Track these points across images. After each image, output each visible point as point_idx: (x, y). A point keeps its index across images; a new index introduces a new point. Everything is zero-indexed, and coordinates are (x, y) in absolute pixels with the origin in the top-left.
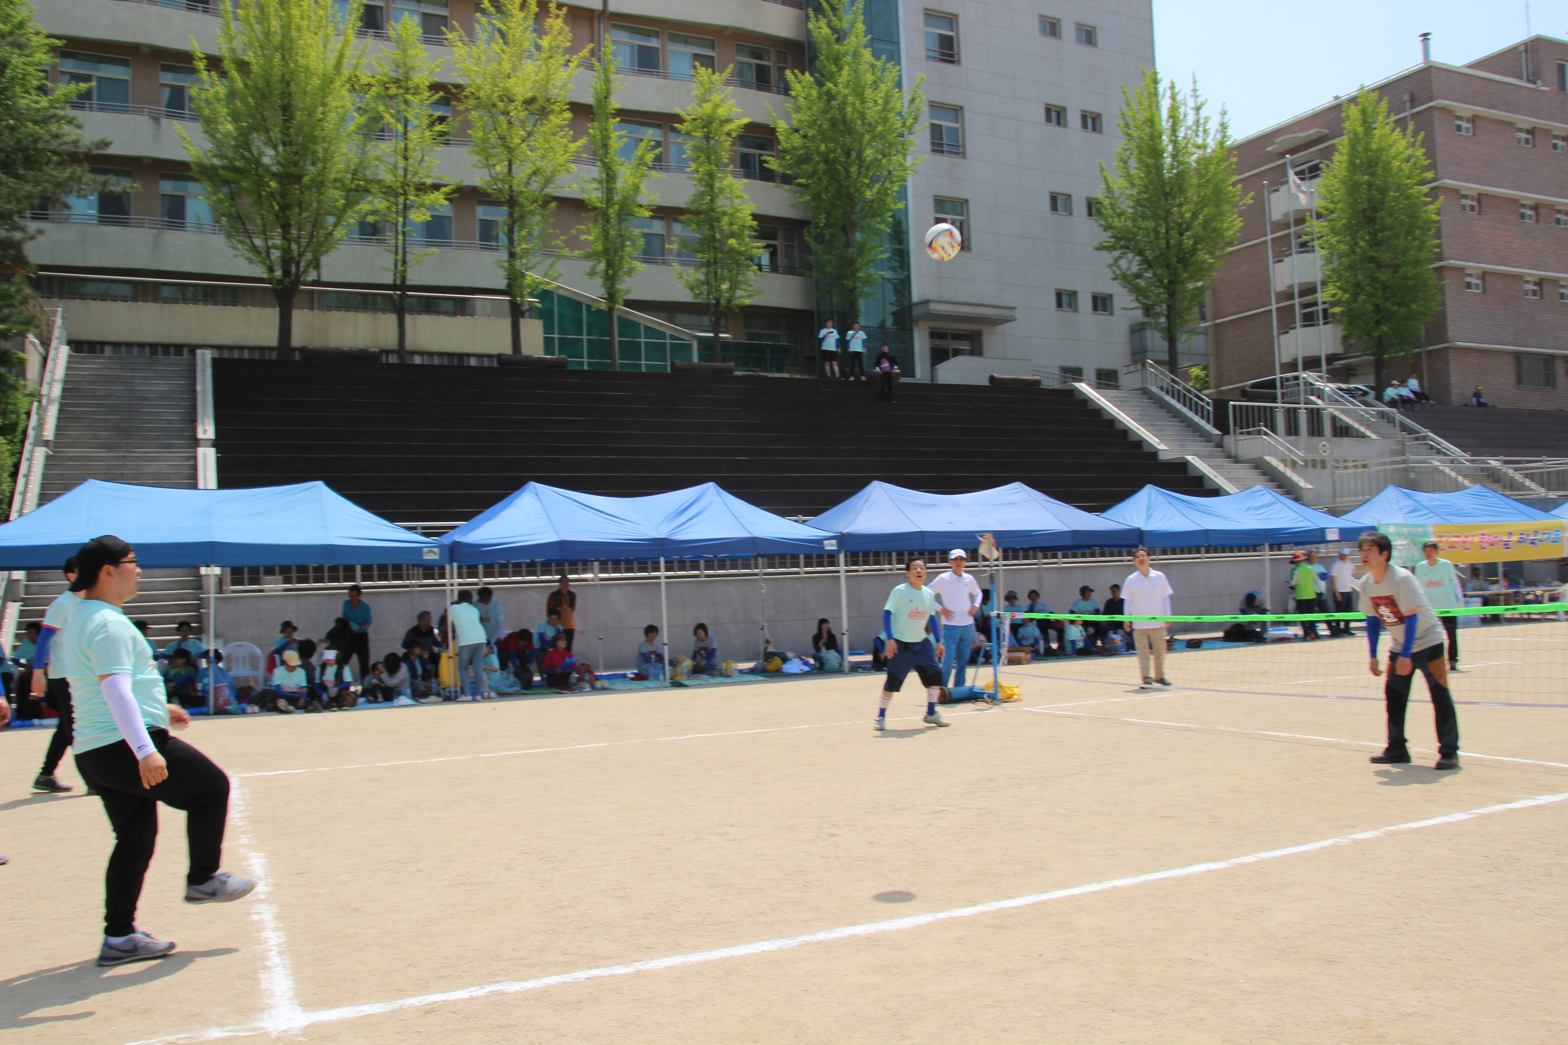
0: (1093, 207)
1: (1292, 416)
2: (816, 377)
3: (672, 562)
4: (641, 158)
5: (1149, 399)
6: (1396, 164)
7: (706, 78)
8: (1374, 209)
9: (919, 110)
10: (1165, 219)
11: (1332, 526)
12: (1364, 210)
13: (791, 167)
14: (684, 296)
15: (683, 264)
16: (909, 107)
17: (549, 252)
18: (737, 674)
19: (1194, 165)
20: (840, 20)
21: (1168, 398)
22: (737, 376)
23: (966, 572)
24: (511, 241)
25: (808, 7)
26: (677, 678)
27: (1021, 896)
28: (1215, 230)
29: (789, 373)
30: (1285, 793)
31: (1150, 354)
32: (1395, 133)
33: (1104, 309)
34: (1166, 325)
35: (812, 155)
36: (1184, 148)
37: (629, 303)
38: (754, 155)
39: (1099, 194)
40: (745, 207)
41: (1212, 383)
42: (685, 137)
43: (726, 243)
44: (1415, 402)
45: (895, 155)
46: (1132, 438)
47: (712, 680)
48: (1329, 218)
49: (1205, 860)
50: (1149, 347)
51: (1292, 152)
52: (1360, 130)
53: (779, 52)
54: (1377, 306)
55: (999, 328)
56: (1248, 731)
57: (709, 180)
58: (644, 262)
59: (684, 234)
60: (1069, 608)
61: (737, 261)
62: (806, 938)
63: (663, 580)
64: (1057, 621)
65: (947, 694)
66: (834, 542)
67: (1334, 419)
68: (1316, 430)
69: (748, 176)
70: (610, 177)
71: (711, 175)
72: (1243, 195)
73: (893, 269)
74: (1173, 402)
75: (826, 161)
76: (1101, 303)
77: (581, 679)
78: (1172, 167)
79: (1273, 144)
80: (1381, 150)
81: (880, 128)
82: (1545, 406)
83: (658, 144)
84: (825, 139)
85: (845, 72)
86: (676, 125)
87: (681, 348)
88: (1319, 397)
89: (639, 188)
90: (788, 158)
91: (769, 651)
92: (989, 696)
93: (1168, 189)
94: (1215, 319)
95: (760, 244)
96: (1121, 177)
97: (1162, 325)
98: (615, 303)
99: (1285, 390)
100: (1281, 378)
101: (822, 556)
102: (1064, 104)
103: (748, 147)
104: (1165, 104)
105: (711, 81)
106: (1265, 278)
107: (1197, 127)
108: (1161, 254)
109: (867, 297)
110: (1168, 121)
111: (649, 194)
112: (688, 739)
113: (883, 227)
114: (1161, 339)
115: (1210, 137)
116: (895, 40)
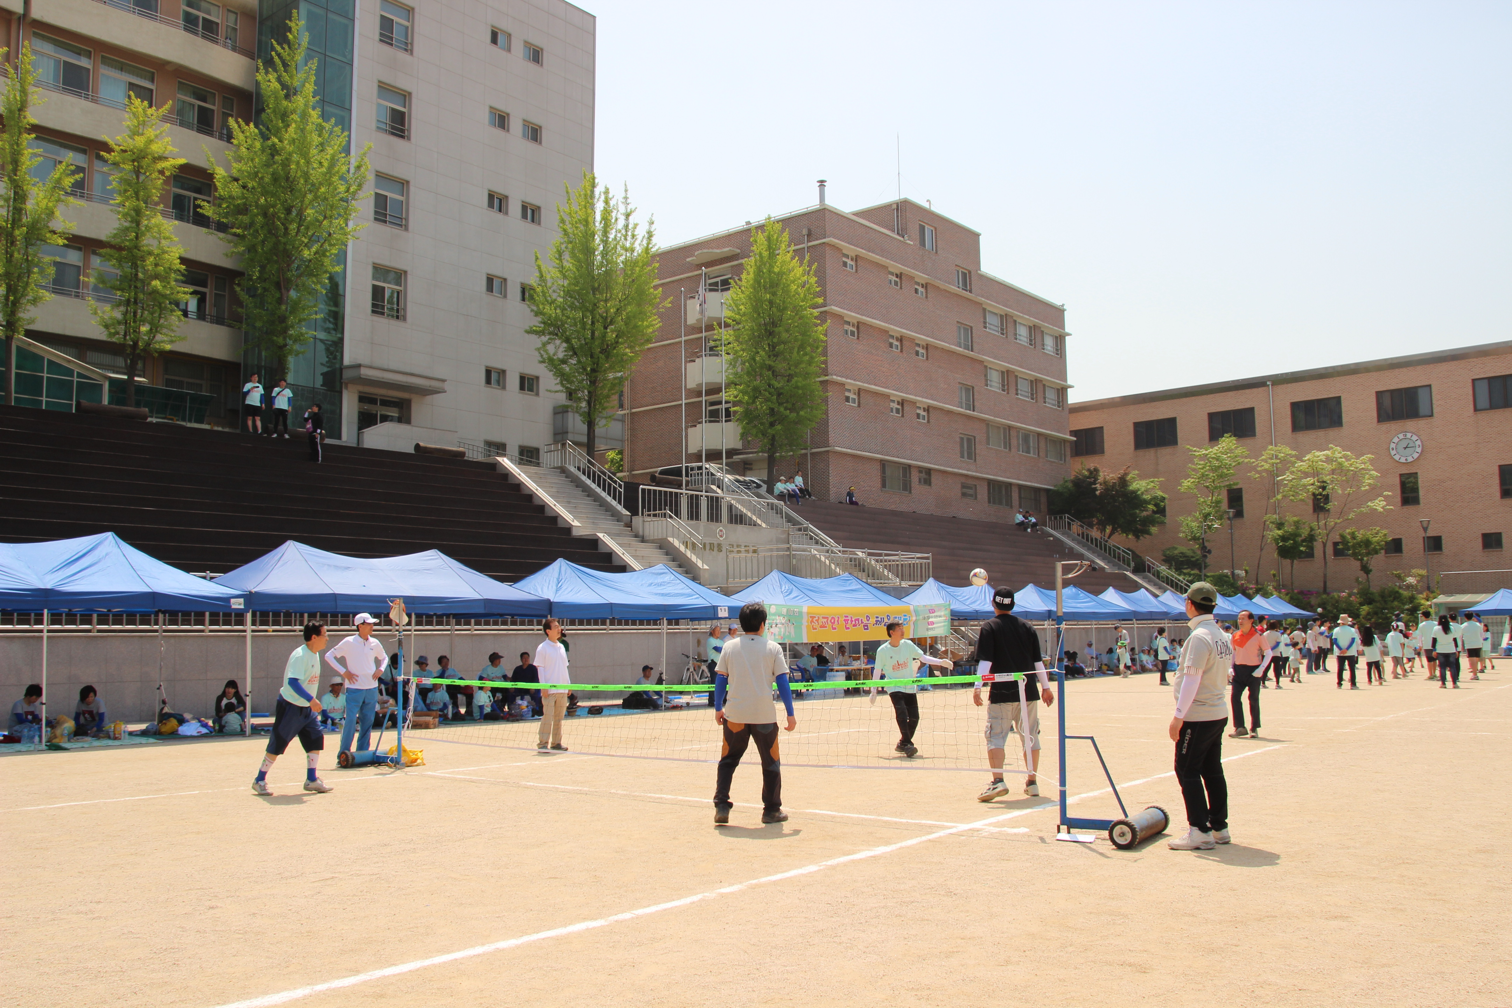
0: (526, 292)
1: (694, 502)
2: (238, 431)
3: (61, 615)
4: (58, 181)
5: (566, 477)
6: (793, 287)
7: (140, 110)
8: (774, 324)
9: (364, 178)
10: (592, 312)
11: (723, 604)
12: (765, 324)
13: (226, 215)
14: (98, 333)
15: (99, 300)
16: (354, 174)
18: (127, 736)
19: (622, 266)
20: (291, 77)
21: (584, 478)
22: (151, 423)
25: (258, 58)
26: (55, 741)
27: (404, 962)
28: (636, 327)
29: (209, 424)
30: (664, 852)
31: (570, 436)
32: (794, 261)
33: (531, 389)
34: (586, 410)
35: (250, 206)
36: (613, 249)
37: (30, 333)
38: (189, 198)
39: (533, 281)
40: (174, 249)
41: (626, 468)
42: (111, 167)
43: (149, 284)
45: (337, 219)
46: (548, 513)
47: (96, 743)
48: (737, 327)
49: (585, 919)
50: (570, 428)
51: (708, 265)
52: (765, 254)
53: (224, 97)
54: (772, 410)
55: (429, 398)
56: (637, 794)
57: (136, 218)
58: (54, 292)
59: (102, 268)
60: (479, 674)
61: (160, 304)
63: (45, 634)
65: (350, 758)
66: (242, 600)
67: (730, 507)
68: (714, 516)
69: (180, 217)
70: (19, 196)
71: (138, 211)
72: (664, 298)
73: (327, 330)
74: (589, 482)
75: (265, 215)
76: (528, 383)
78: (602, 264)
79: (693, 255)
80: (780, 274)
82: (903, 508)
83: (80, 170)
84: (265, 193)
85: (292, 129)
86: (102, 153)
87: (91, 388)
88: (719, 487)
89: (53, 213)
90: (224, 206)
91: (164, 711)
92: (392, 760)
93: (596, 285)
94: (631, 408)
95: (186, 289)
96: (554, 267)
97: (582, 410)
98: (14, 332)
99: (690, 478)
100: (687, 467)
101: (230, 615)
102: (506, 193)
103: (182, 188)
104: (599, 206)
105: (146, 115)
106: (677, 376)
107: (626, 231)
108: (586, 344)
109: (297, 355)
110: (601, 222)
111: (64, 221)
112: (58, 808)
113: (319, 287)
114: (581, 422)
115: (637, 242)
116: (347, 106)
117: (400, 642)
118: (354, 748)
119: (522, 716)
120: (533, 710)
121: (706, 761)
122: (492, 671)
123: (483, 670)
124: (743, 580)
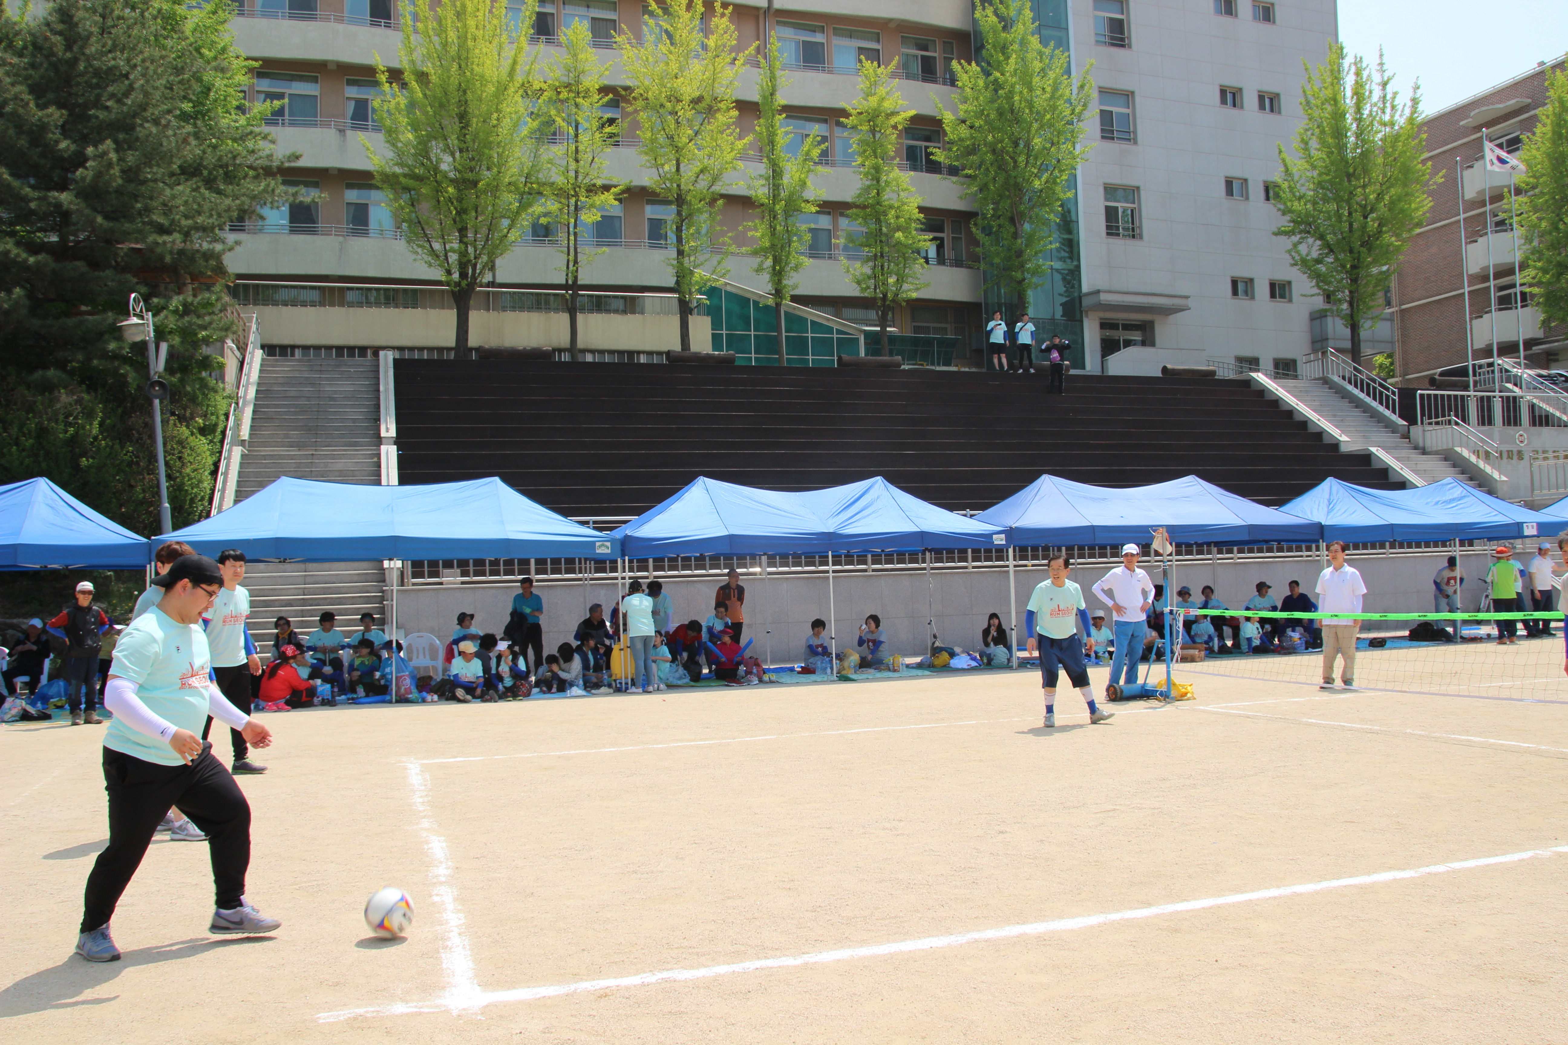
0: (1270, 191)
1: (1485, 405)
2: (984, 370)
3: (840, 556)
4: (808, 153)
5: (1330, 388)
7: (871, 71)
9: (1088, 96)
10: (1348, 202)
11: (1530, 520)
13: (957, 158)
14: (851, 290)
15: (849, 258)
16: (1078, 94)
17: (717, 249)
18: (904, 668)
19: (1380, 143)
20: (1007, 8)
21: (1350, 388)
22: (904, 370)
23: (1138, 567)
24: (679, 239)
26: (844, 673)
27: (1196, 899)
28: (1402, 211)
29: (957, 366)
30: (1479, 801)
31: (1331, 342)
33: (1282, 296)
34: (1348, 312)
35: (979, 145)
36: (1368, 126)
37: (795, 299)
38: (921, 147)
39: (1277, 177)
40: (912, 200)
41: (1398, 372)
42: (851, 131)
43: (892, 236)
45: (1064, 143)
46: (1311, 429)
47: (879, 675)
48: (1530, 193)
49: (1392, 868)
50: (1330, 334)
51: (1488, 125)
52: (1566, 98)
53: (944, 42)
55: (1172, 317)
56: (1437, 734)
57: (876, 174)
58: (811, 257)
59: (849, 229)
60: (1245, 605)
61: (904, 254)
62: (975, 935)
63: (831, 574)
64: (1232, 618)
66: (1003, 536)
67: (1532, 407)
68: (1512, 419)
69: (914, 168)
70: (776, 173)
71: (877, 169)
72: (1434, 173)
73: (1061, 259)
74: (1356, 392)
75: (994, 151)
76: (1279, 290)
77: (748, 672)
78: (1356, 146)
79: (1468, 117)
81: (1048, 117)
83: (824, 139)
84: (993, 129)
85: (1012, 61)
86: (842, 119)
87: (849, 343)
88: (1516, 385)
89: (805, 183)
90: (955, 149)
91: (935, 645)
92: (1161, 694)
93: (1351, 170)
94: (1400, 305)
95: (926, 237)
96: (1300, 158)
97: (1344, 312)
98: (782, 299)
99: (1477, 378)
100: (1474, 365)
101: (990, 551)
102: (1239, 86)
103: (914, 139)
104: (1349, 81)
105: (876, 75)
106: (1458, 260)
107: (1384, 103)
108: (1344, 238)
109: (1036, 288)
110: (1352, 98)
111: (815, 190)
112: (855, 733)
113: (1052, 216)
114: (1343, 326)
115: (1398, 113)
116: (1063, 26)
117: (1165, 572)
118: (1122, 682)
119: (1295, 649)
120: (1306, 642)
121: (1521, 700)
122: (1259, 601)
123: (1250, 600)
124: (1553, 491)
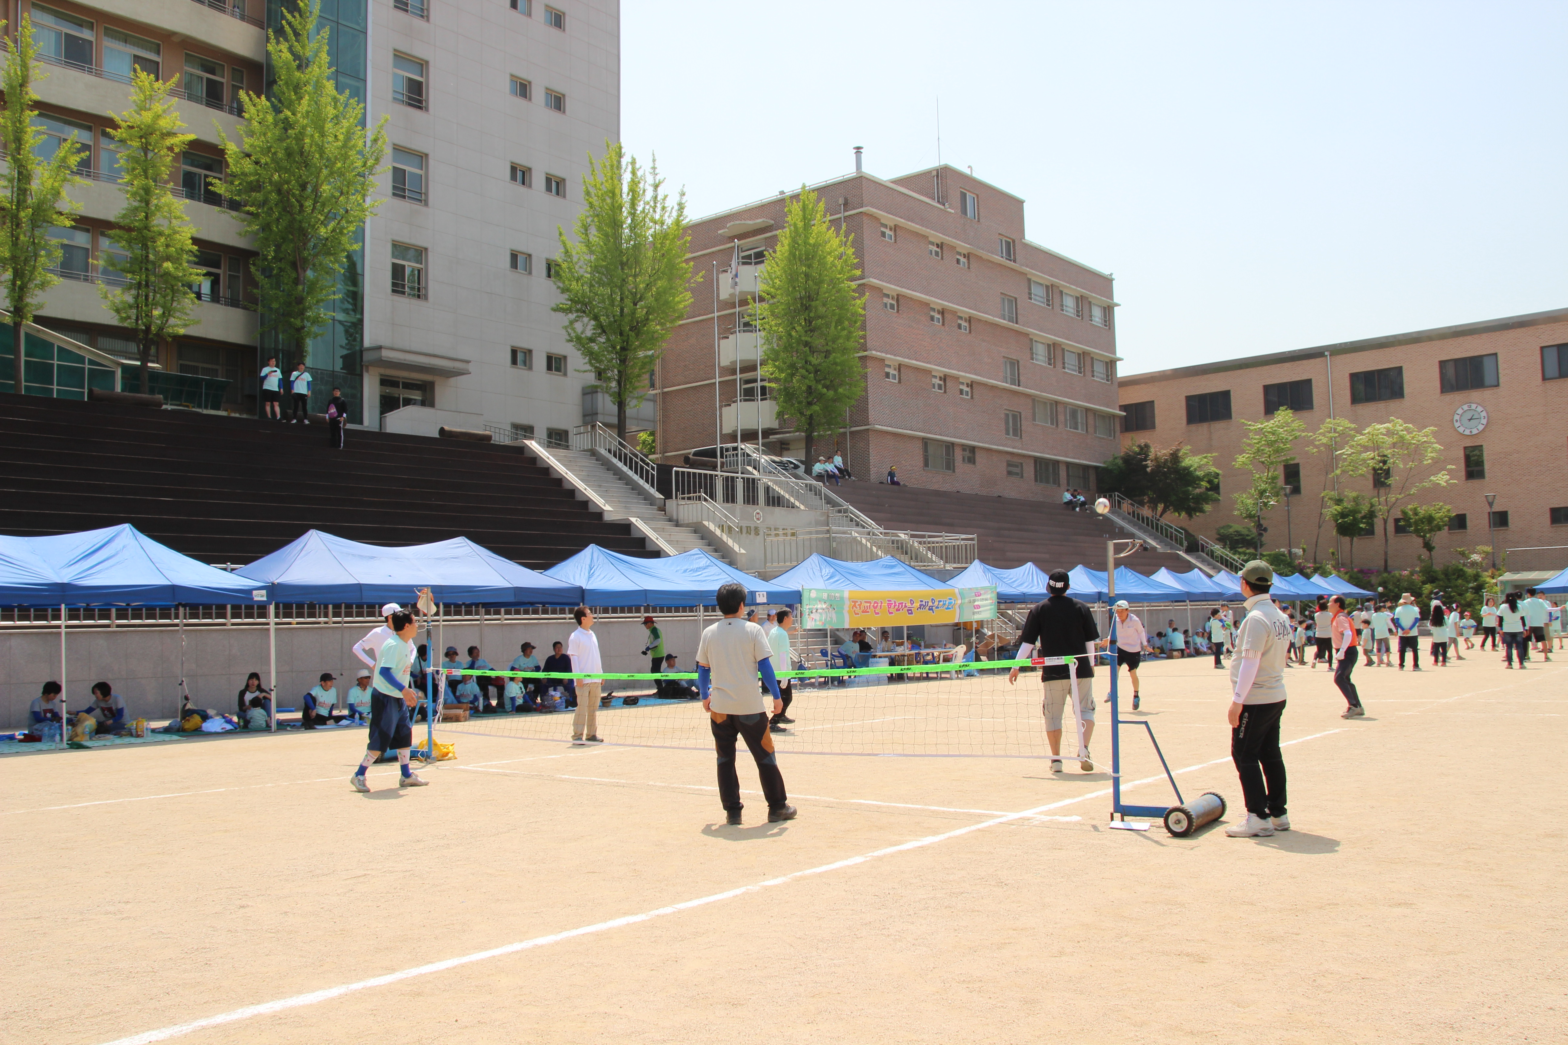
0: (552, 269)
1: (729, 485)
2: (256, 418)
3: (78, 610)
4: (63, 160)
5: (597, 460)
6: (830, 259)
7: (146, 83)
8: (810, 298)
9: (382, 151)
10: (621, 288)
11: (762, 589)
12: (801, 298)
13: (239, 192)
14: (109, 318)
15: (109, 283)
16: (371, 147)
18: (150, 733)
19: (651, 239)
20: (303, 47)
21: (615, 461)
22: (166, 410)
25: (268, 27)
26: (76, 740)
27: (440, 960)
28: (666, 303)
29: (226, 410)
30: (705, 845)
31: (600, 417)
32: (831, 231)
33: (558, 369)
34: (617, 390)
35: (264, 183)
36: (641, 221)
37: (38, 319)
38: (200, 175)
39: (558, 257)
40: (186, 229)
41: (658, 449)
42: (118, 144)
43: (160, 266)
44: (839, 478)
45: (353, 194)
46: (579, 498)
47: (119, 741)
48: (771, 301)
49: (625, 914)
50: (600, 409)
51: (741, 236)
52: (800, 225)
53: (234, 69)
54: (810, 387)
55: (453, 380)
56: (675, 785)
57: (145, 197)
58: (62, 276)
59: (112, 251)
60: (510, 664)
61: (173, 286)
63: (63, 630)
64: (498, 678)
66: (264, 592)
67: (767, 489)
68: (751, 498)
69: (191, 196)
70: (23, 176)
71: (147, 191)
72: (695, 273)
73: (346, 311)
74: (620, 465)
75: (279, 192)
76: (555, 363)
78: (630, 238)
79: (724, 227)
80: (816, 246)
81: (339, 165)
82: (946, 487)
83: (86, 147)
84: (279, 169)
85: (305, 101)
86: (108, 129)
87: (102, 375)
88: (755, 468)
89: (59, 193)
90: (237, 183)
91: (187, 708)
92: (422, 755)
93: (625, 259)
94: (663, 388)
95: (199, 271)
96: (580, 242)
97: (613, 390)
98: (22, 318)
99: (724, 460)
100: (722, 448)
101: (252, 607)
102: (529, 165)
103: (192, 165)
104: (627, 177)
105: (153, 89)
106: (710, 353)
107: (655, 203)
108: (615, 321)
109: (314, 338)
110: (628, 194)
111: (71, 202)
112: (82, 807)
113: (336, 266)
114: (611, 404)
115: (667, 214)
116: (362, 77)
117: (429, 632)
119: (555, 707)
120: (566, 701)
122: (524, 661)
123: (515, 661)
124: (782, 564)
